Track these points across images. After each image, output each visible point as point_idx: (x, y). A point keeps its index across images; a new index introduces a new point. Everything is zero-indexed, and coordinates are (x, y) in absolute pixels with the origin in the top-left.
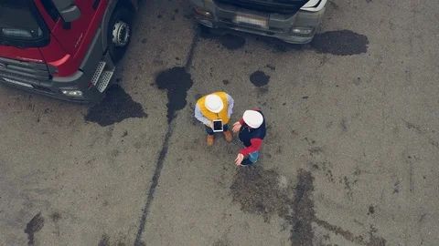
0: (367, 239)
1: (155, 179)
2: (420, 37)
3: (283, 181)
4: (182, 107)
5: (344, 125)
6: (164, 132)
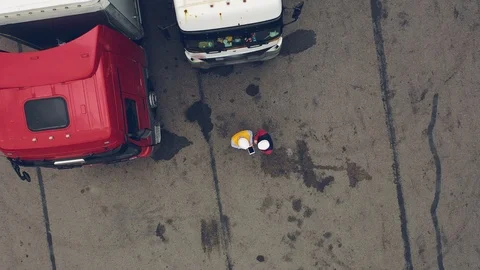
0: (346, 166)
1: (215, 179)
2: (349, 17)
3: (290, 152)
4: (211, 129)
5: (315, 103)
6: (207, 149)
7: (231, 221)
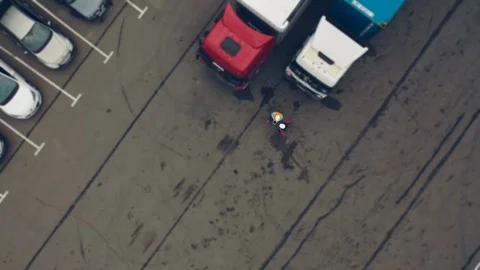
0: (303, 168)
4: (266, 103)
6: (258, 109)
7: (239, 146)
